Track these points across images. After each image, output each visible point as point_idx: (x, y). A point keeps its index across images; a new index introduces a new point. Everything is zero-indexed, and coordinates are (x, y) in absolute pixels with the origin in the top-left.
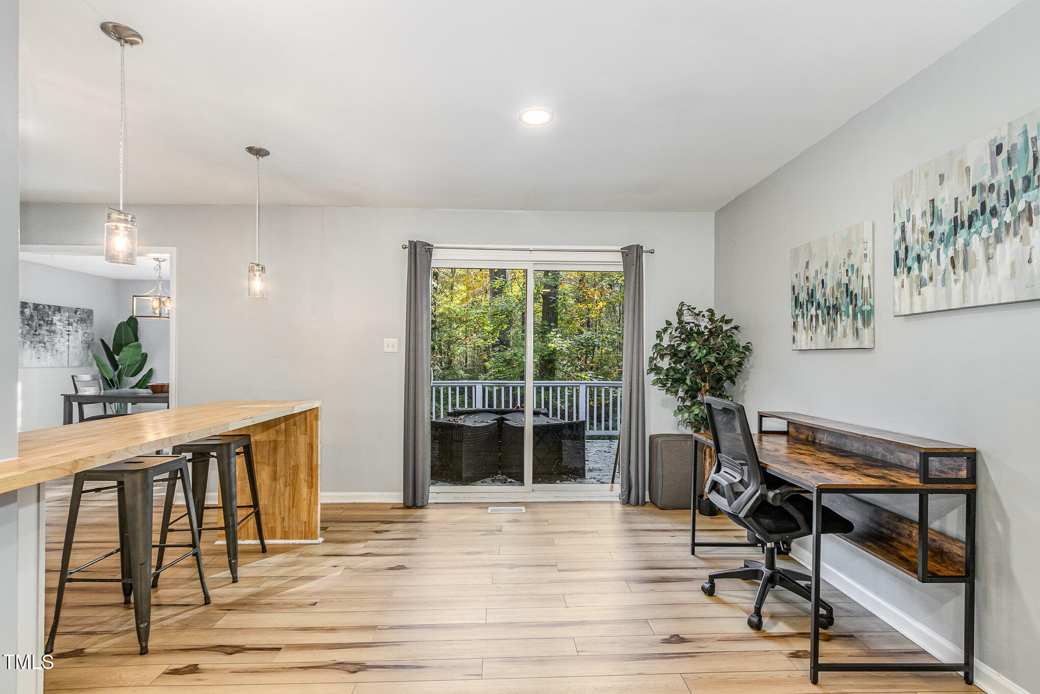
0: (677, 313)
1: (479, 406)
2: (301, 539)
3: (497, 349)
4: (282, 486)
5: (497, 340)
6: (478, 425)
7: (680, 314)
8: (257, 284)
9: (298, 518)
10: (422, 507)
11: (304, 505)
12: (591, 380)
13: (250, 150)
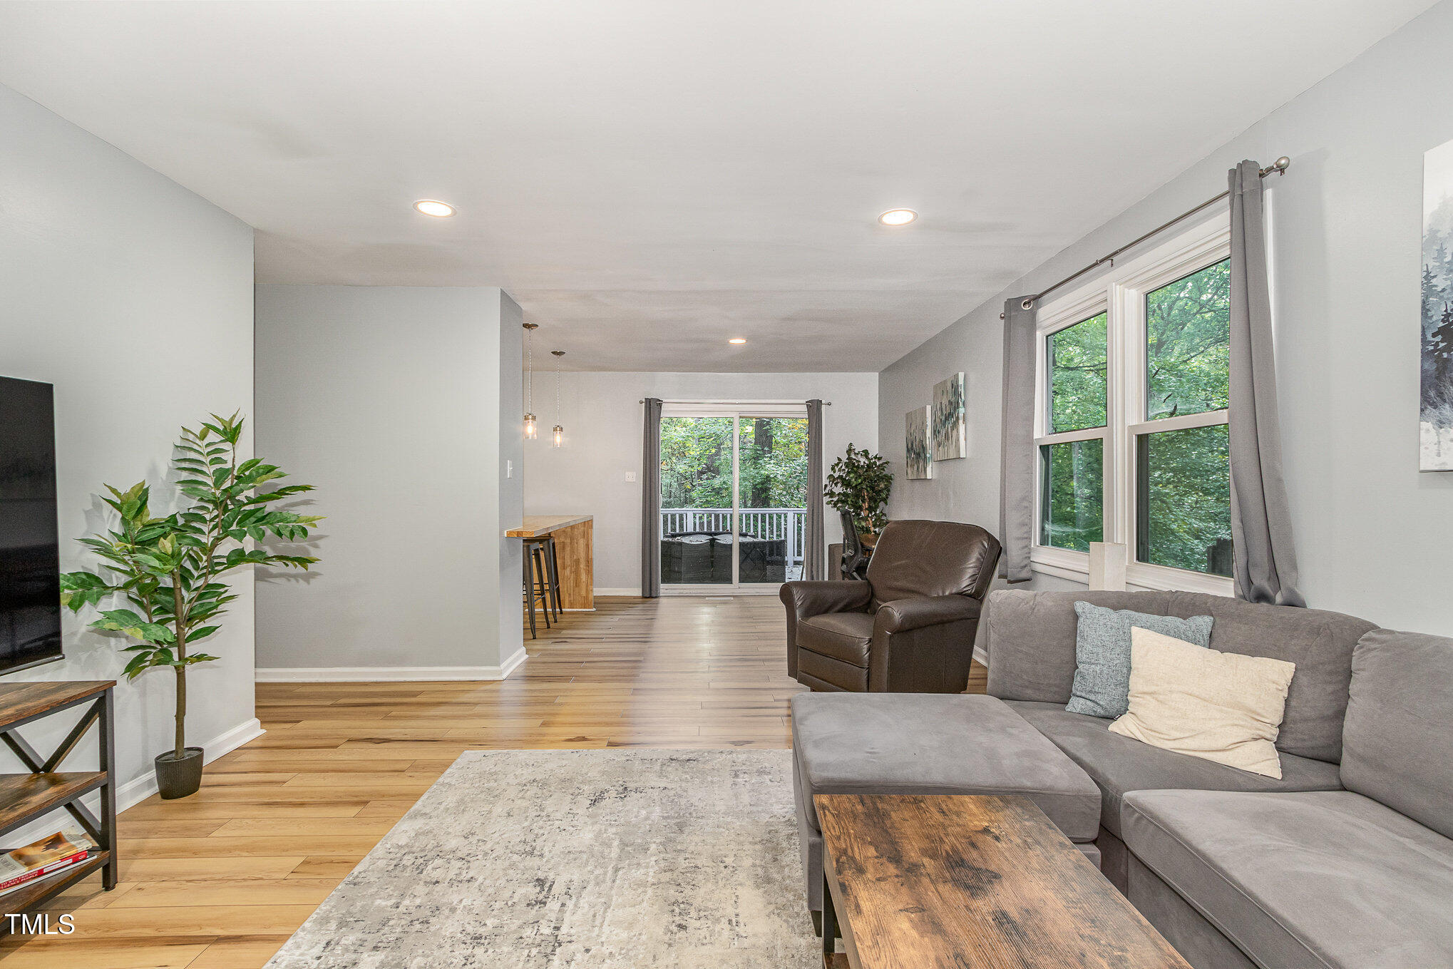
0: (847, 452)
1: (690, 529)
2: (582, 608)
3: (704, 476)
4: (569, 573)
5: (704, 466)
6: (693, 543)
7: (849, 451)
8: (558, 439)
9: (580, 594)
10: (656, 597)
11: (583, 586)
12: (798, 507)
13: (553, 353)
